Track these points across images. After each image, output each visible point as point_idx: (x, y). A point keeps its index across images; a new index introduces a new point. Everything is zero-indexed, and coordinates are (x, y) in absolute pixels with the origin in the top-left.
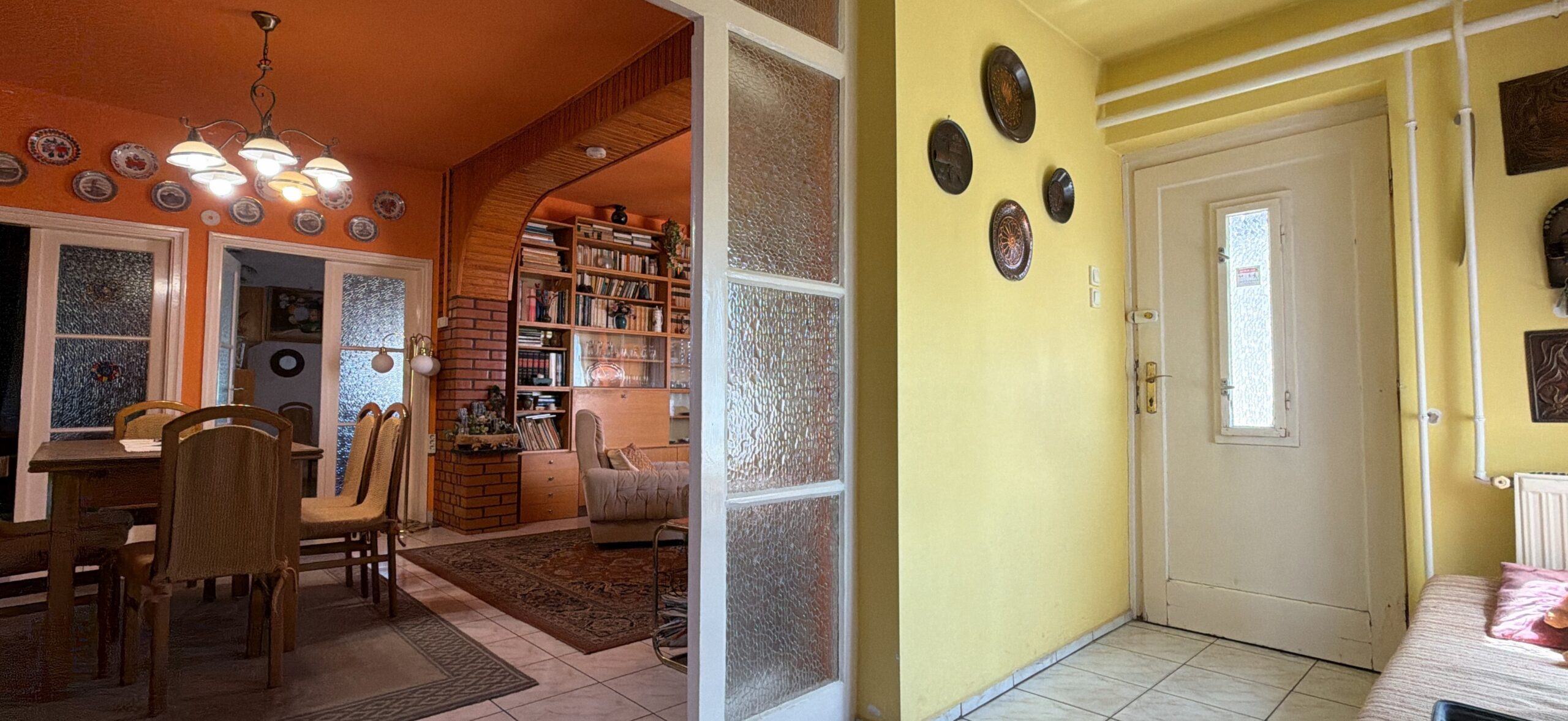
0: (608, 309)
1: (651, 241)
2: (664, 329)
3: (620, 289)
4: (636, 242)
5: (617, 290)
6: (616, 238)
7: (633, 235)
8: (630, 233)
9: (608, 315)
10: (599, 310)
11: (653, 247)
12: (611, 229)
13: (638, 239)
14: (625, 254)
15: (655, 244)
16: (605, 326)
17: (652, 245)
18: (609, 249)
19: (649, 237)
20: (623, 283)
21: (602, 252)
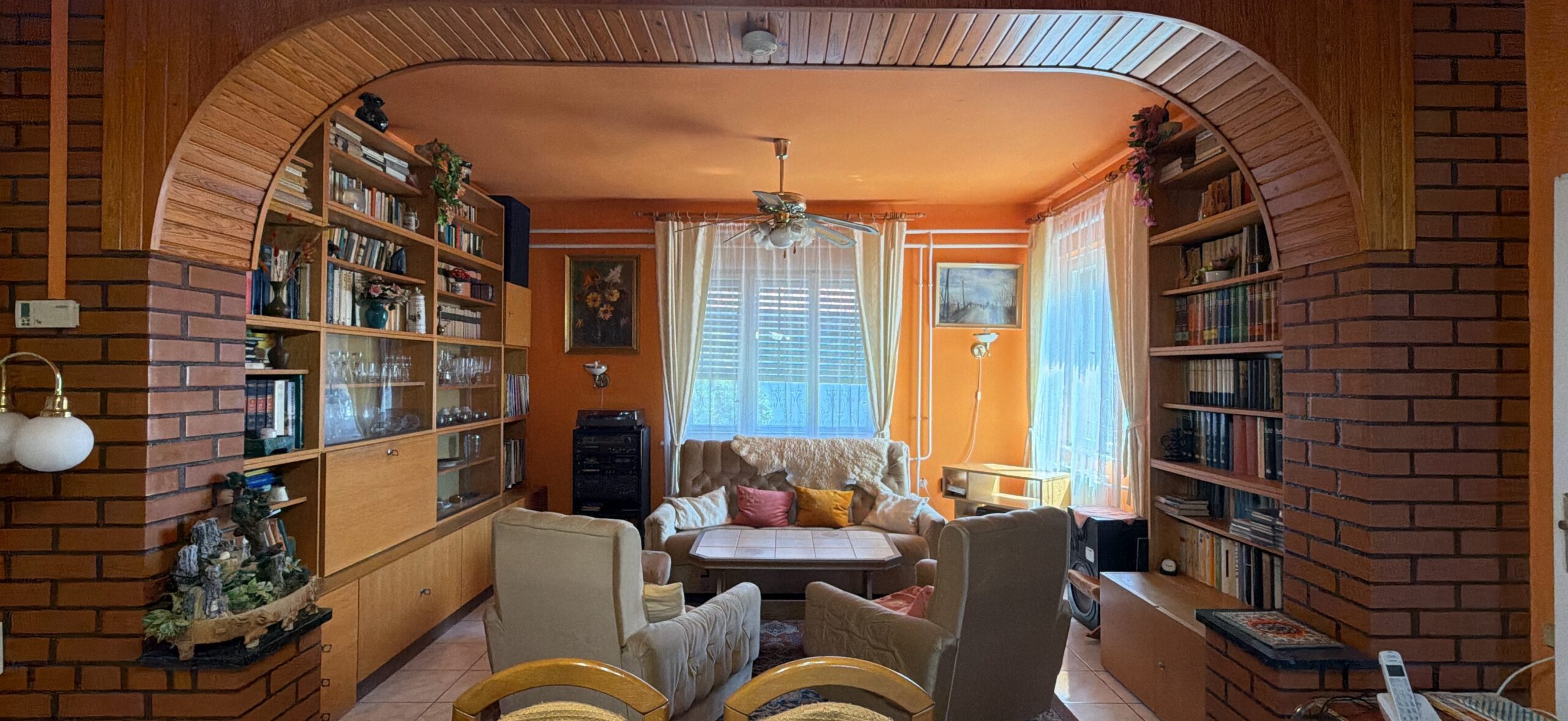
0: (354, 291)
1: (408, 173)
2: (429, 330)
3: (362, 251)
4: (389, 171)
5: (358, 255)
6: (365, 156)
7: (386, 156)
8: (381, 153)
9: (354, 301)
10: (343, 291)
11: (408, 181)
12: (359, 139)
13: (392, 164)
14: (370, 189)
15: (411, 179)
16: (349, 323)
17: (407, 178)
18: (351, 176)
19: (405, 165)
20: (365, 240)
21: (341, 178)
